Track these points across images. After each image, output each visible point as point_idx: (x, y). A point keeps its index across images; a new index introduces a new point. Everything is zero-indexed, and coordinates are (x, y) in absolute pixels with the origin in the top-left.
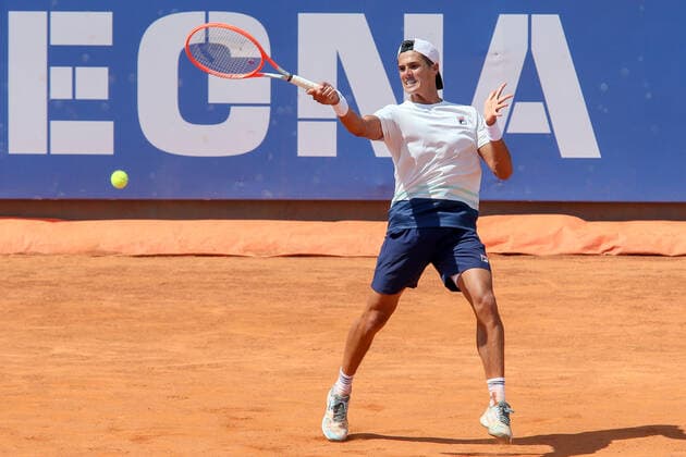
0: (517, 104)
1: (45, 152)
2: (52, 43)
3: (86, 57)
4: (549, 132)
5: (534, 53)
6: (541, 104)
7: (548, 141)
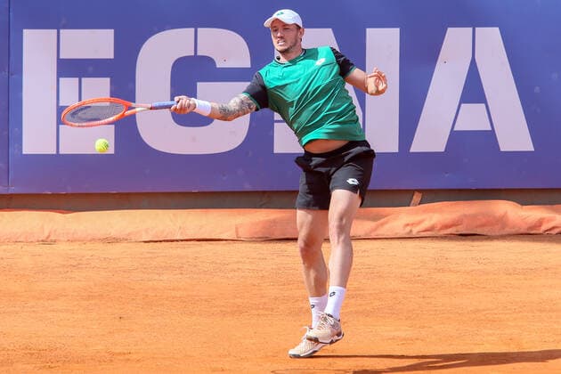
0: (463, 105)
1: (54, 152)
2: (61, 57)
3: (91, 69)
4: (490, 129)
5: (477, 61)
6: (483, 105)
7: (490, 136)
